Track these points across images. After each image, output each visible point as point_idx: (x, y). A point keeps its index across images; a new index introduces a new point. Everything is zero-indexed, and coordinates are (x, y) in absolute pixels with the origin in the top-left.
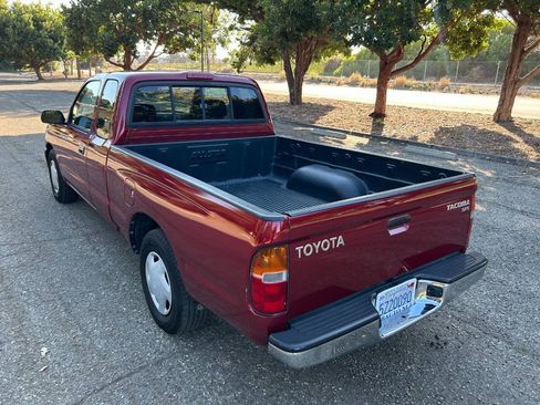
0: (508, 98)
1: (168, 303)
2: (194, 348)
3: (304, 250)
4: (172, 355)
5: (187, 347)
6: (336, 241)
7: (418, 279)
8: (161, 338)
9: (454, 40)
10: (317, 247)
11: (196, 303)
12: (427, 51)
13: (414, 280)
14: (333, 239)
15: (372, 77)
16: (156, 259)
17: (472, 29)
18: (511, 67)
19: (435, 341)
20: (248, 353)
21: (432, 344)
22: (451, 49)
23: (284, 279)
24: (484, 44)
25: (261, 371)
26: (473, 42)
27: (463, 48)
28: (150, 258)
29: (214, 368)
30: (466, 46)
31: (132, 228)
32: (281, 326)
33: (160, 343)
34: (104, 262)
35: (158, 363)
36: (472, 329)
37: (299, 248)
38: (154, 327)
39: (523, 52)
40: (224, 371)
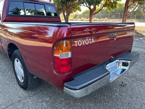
0: (124, 20)
1: (23, 77)
2: (35, 94)
3: (78, 43)
4: (25, 98)
5: (32, 94)
6: (91, 40)
7: (119, 60)
8: (22, 92)
9: (109, 5)
10: (83, 42)
11: (33, 76)
12: (102, 8)
13: (118, 60)
14: (90, 39)
15: (87, 19)
16: (17, 61)
17: (114, 2)
18: (125, 11)
19: (122, 84)
20: (56, 94)
21: (122, 85)
22: (108, 8)
23: (70, 56)
24: (117, 6)
25: (61, 101)
26: (114, 5)
27: (111, 7)
28: (16, 61)
29: (42, 102)
30: (112, 7)
31: (9, 51)
32: (69, 79)
33: (21, 94)
34: (3, 67)
35: (19, 101)
36: (133, 79)
37: (76, 42)
38: (19, 88)
39: (128, 7)
40: (47, 102)
